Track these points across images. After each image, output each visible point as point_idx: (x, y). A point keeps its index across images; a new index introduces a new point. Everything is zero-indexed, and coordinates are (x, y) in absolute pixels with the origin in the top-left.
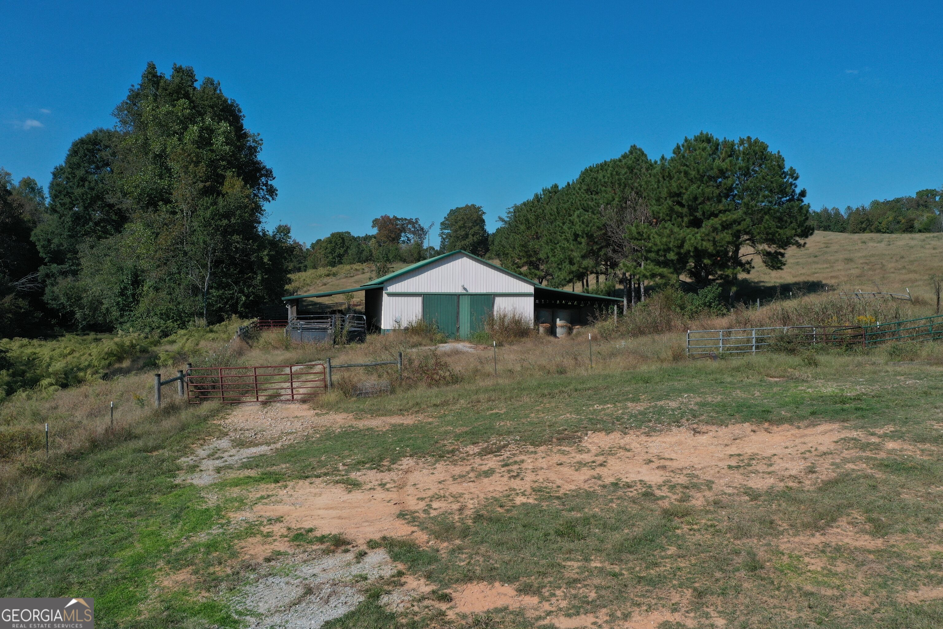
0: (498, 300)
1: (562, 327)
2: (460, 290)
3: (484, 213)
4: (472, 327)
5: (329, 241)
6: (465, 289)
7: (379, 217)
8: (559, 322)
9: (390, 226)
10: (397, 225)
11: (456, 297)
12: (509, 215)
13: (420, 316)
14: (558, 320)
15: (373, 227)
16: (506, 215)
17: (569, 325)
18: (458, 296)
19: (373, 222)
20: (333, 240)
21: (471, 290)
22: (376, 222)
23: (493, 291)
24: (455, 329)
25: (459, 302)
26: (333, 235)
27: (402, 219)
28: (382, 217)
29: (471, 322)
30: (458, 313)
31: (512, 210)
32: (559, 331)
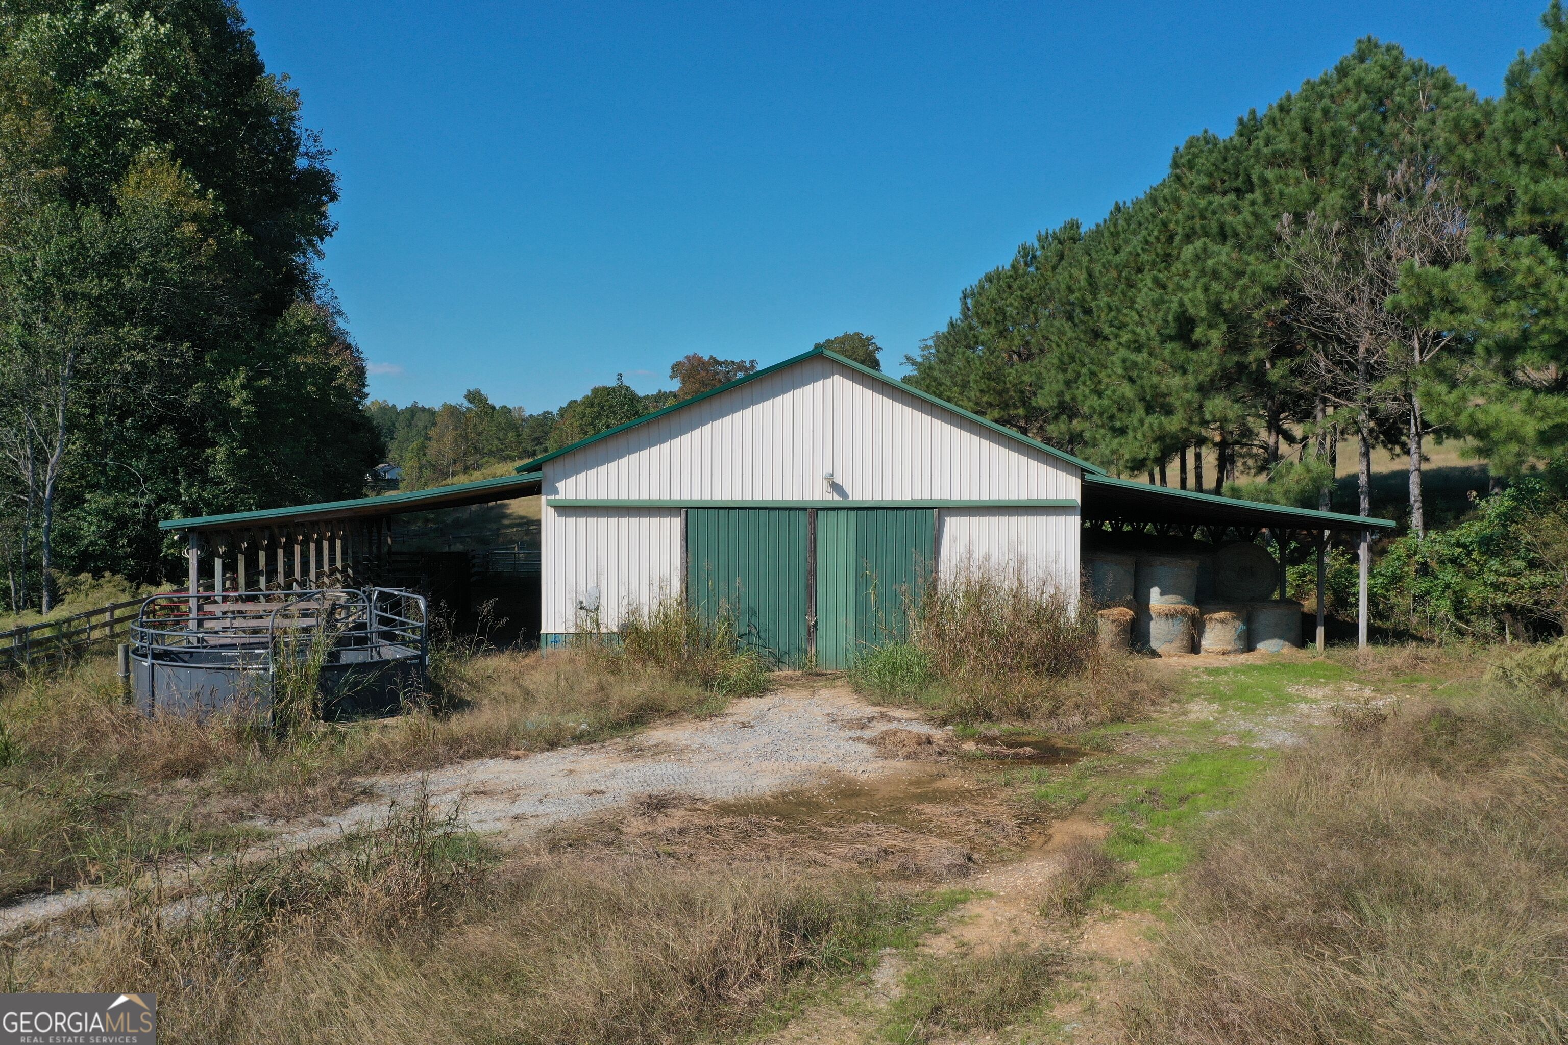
0: (953, 526)
1: (1169, 616)
2: (818, 494)
3: (878, 349)
4: (861, 629)
5: (589, 402)
6: (836, 488)
7: (682, 358)
8: (1156, 599)
9: (703, 374)
10: (717, 374)
11: (803, 517)
12: (926, 353)
13: (676, 586)
14: (1155, 592)
15: (672, 377)
16: (920, 352)
17: (1192, 609)
18: (814, 511)
19: (673, 368)
20: (596, 402)
21: (860, 494)
22: (676, 369)
23: (936, 496)
24: (803, 631)
25: (814, 533)
26: (596, 391)
27: (725, 363)
28: (687, 357)
29: (861, 607)
30: (812, 574)
31: (930, 343)
32: (1158, 630)
